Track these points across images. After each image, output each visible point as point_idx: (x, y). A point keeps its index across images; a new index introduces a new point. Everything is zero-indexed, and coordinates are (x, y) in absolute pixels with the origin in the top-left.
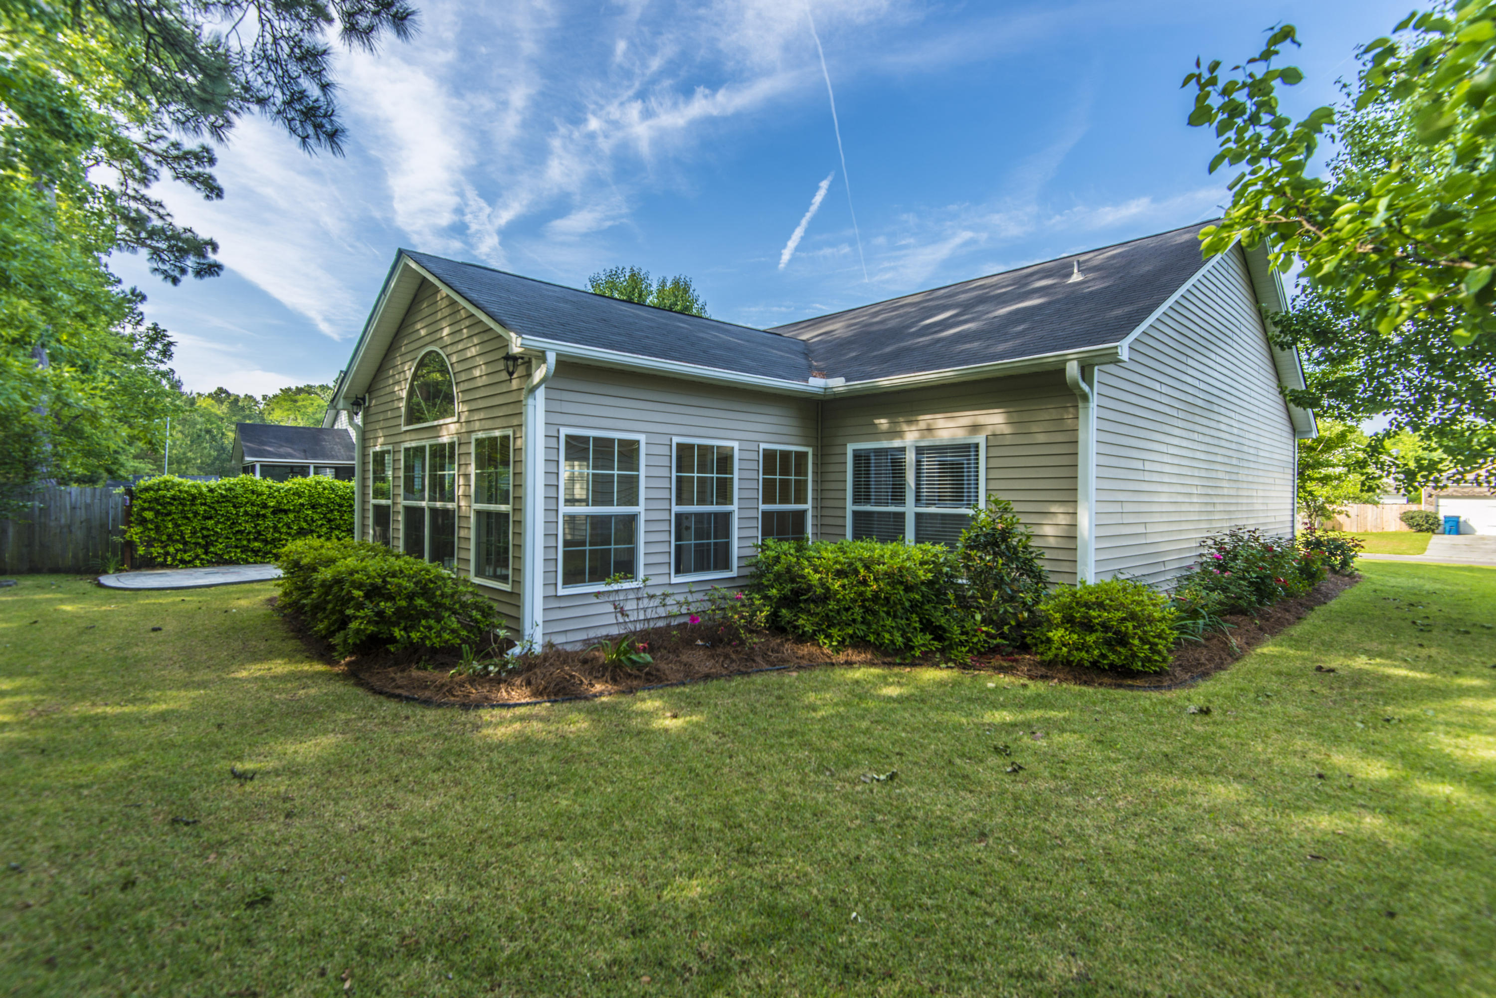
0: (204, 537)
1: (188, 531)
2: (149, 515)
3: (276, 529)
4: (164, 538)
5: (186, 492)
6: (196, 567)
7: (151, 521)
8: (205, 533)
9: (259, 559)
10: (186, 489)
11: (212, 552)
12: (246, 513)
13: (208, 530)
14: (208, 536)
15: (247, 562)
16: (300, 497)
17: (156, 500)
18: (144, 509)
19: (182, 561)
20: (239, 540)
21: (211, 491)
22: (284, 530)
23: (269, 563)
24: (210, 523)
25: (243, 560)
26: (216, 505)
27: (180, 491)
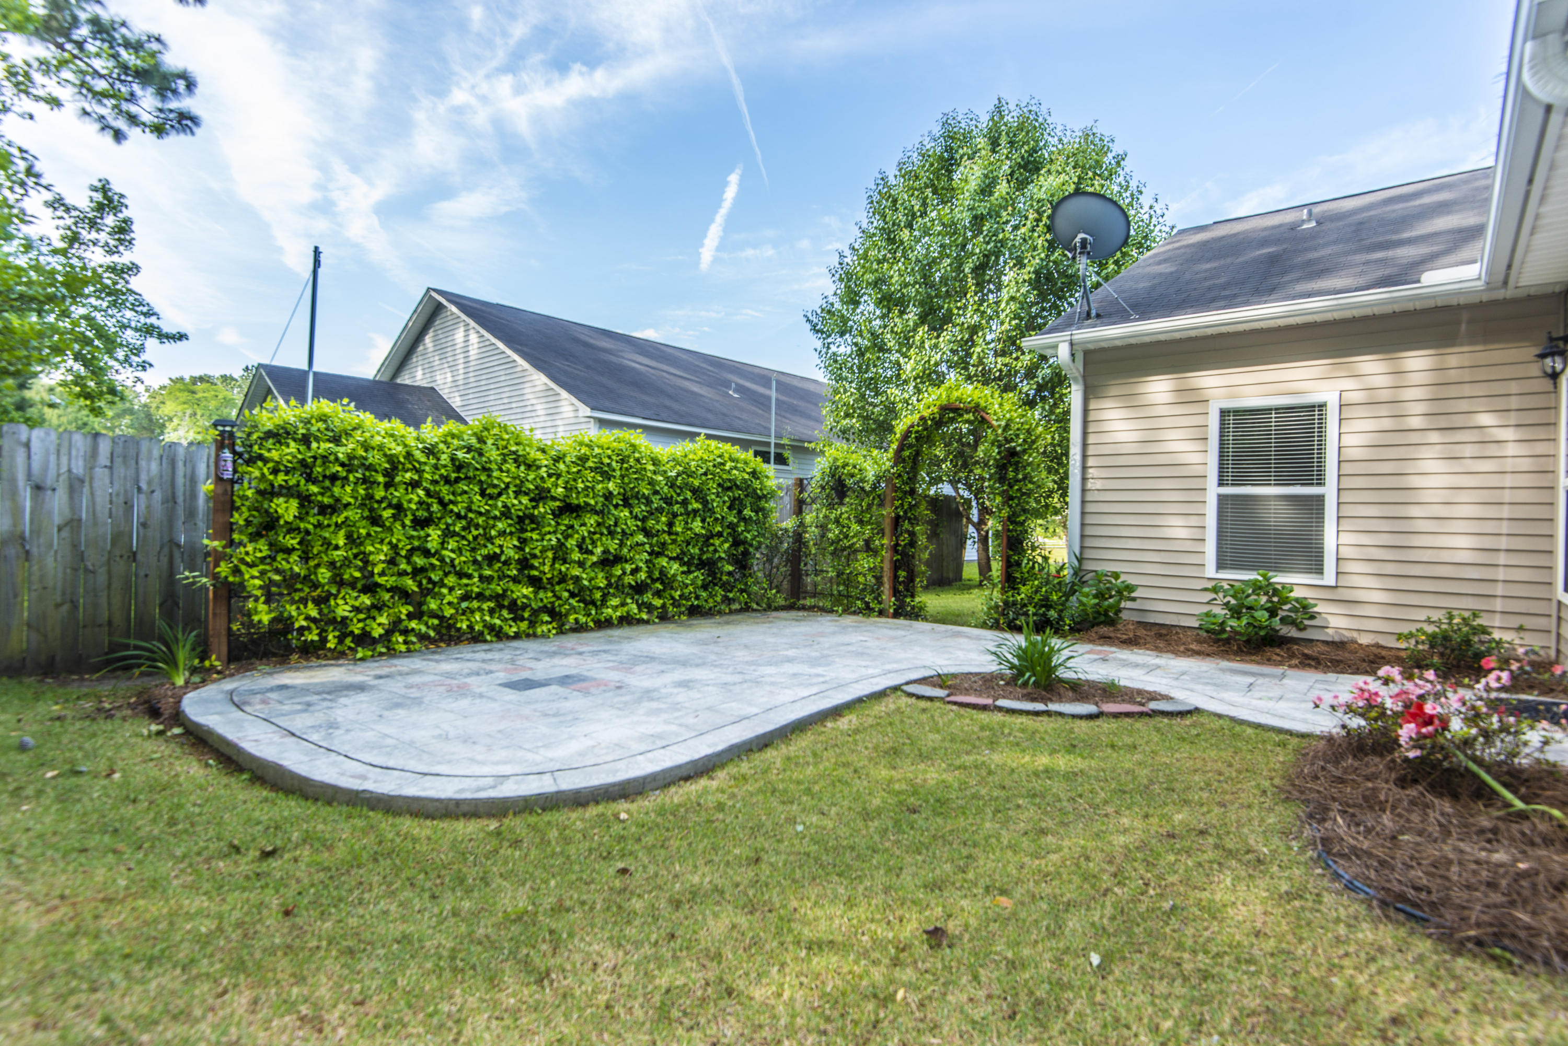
0: (417, 572)
1: (379, 554)
2: (287, 509)
3: (560, 553)
4: (324, 574)
5: (381, 448)
6: (392, 653)
7: (291, 529)
8: (419, 561)
9: (524, 625)
10: (378, 440)
11: (433, 615)
12: (506, 513)
13: (427, 553)
14: (423, 570)
15: (499, 635)
16: (607, 476)
17: (305, 467)
18: (270, 493)
19: (364, 639)
20: (489, 579)
21: (430, 451)
22: (576, 556)
23: (544, 636)
24: (434, 534)
25: (491, 628)
26: (444, 490)
27: (367, 447)
